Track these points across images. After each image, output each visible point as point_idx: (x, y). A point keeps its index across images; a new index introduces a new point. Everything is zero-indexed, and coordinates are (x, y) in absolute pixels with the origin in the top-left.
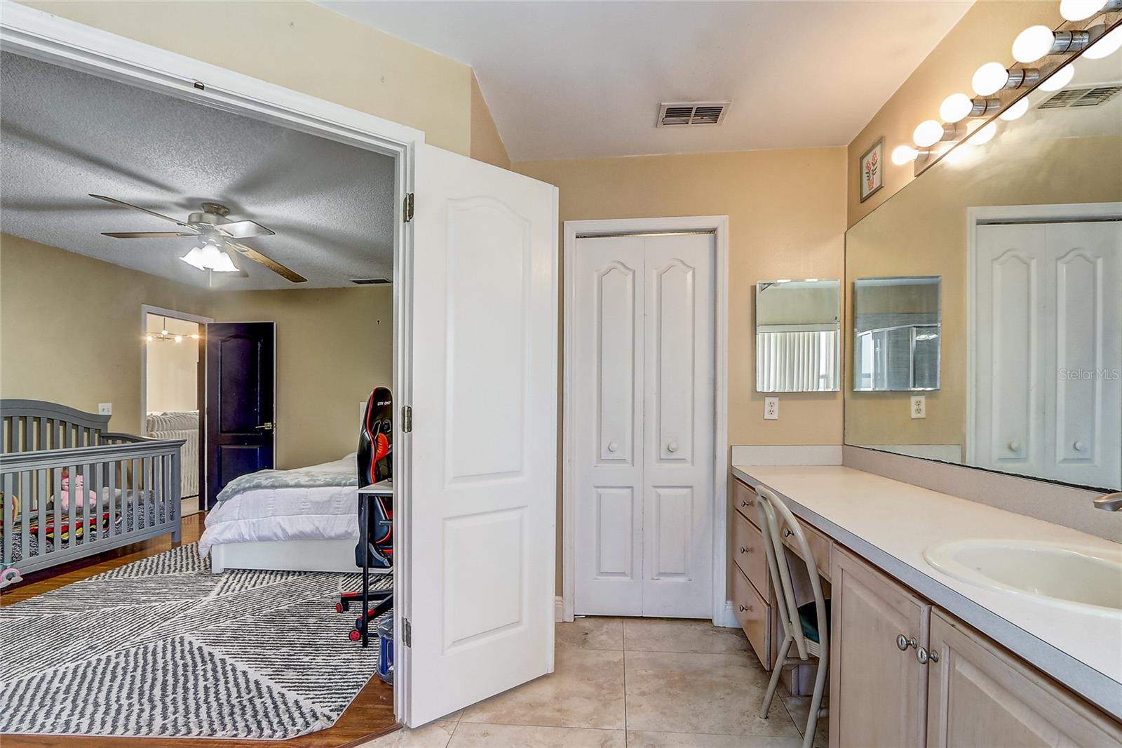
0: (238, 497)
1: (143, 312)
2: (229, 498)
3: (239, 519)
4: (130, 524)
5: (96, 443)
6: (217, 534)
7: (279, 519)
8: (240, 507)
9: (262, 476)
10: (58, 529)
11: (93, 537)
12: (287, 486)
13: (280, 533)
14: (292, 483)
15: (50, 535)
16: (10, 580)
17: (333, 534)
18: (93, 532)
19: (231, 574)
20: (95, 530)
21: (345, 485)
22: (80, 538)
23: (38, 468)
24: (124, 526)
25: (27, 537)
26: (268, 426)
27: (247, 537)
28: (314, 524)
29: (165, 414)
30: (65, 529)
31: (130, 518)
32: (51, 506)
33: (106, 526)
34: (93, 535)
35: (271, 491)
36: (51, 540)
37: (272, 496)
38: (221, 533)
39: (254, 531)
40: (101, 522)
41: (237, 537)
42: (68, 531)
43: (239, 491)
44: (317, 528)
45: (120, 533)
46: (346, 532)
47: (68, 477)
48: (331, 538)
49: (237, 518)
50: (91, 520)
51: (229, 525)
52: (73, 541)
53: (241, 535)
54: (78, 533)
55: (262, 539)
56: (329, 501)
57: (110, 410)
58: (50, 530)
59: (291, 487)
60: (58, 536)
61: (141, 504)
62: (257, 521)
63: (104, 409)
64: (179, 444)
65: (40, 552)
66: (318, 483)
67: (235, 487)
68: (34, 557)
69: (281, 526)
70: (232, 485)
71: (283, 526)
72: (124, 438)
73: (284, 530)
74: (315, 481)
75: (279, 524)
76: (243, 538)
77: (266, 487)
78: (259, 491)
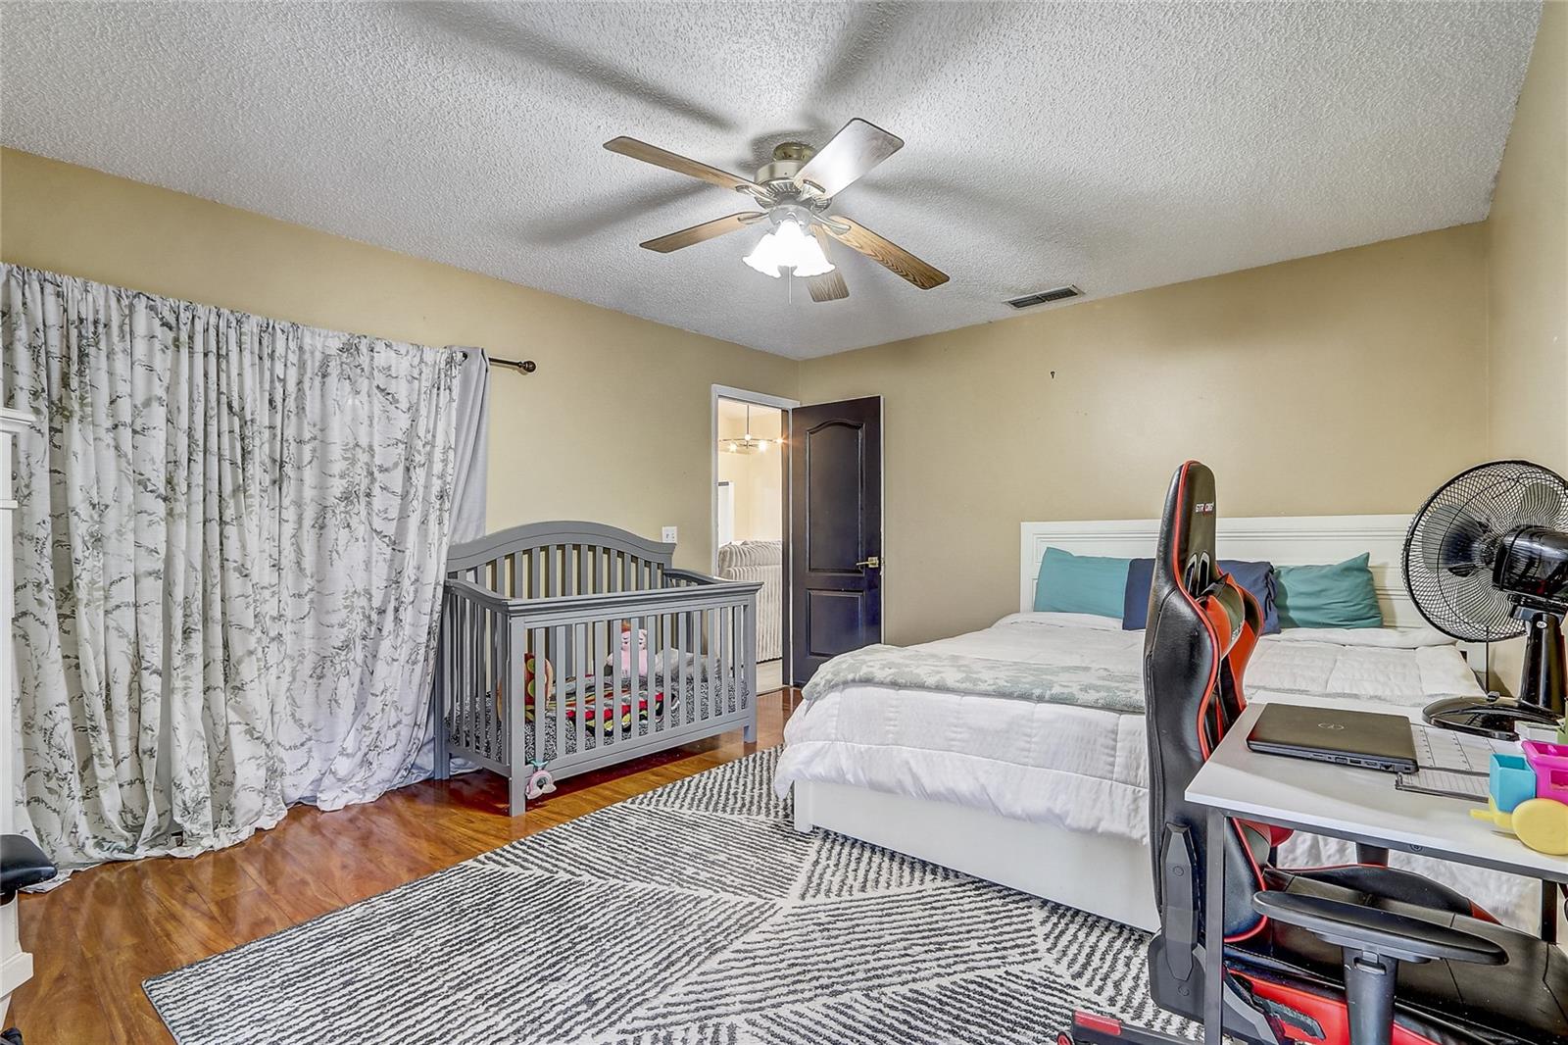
0: (834, 697)
1: (714, 396)
2: (819, 696)
3: (837, 740)
4: (690, 712)
5: (659, 586)
6: (803, 763)
7: (906, 752)
8: (838, 716)
9: (872, 659)
10: (600, 716)
11: (643, 730)
12: (921, 687)
13: (908, 781)
14: (931, 681)
15: (591, 723)
16: (541, 787)
17: (1018, 810)
18: (644, 722)
19: (824, 840)
20: (646, 719)
21: (1040, 699)
22: (627, 730)
23: (594, 619)
24: (683, 714)
25: (562, 721)
26: (872, 562)
27: (850, 777)
28: (977, 779)
29: (744, 544)
30: (609, 716)
31: (690, 701)
32: (609, 670)
33: (659, 712)
34: (643, 727)
35: (891, 692)
36: (591, 730)
37: (894, 703)
38: (809, 762)
39: (863, 769)
40: (653, 706)
41: (834, 774)
42: (612, 718)
43: (836, 685)
44: (983, 788)
45: (678, 724)
46: (1049, 810)
47: (629, 630)
48: (1014, 817)
49: (833, 736)
50: (641, 702)
51: (823, 748)
52: (618, 733)
53: (841, 773)
54: (625, 721)
55: (875, 787)
56: (1007, 732)
57: (675, 535)
58: (591, 716)
59: (928, 688)
60: (599, 723)
61: (705, 680)
62: (867, 751)
63: (669, 534)
64: (752, 590)
65: (578, 747)
66: (983, 687)
67: (829, 677)
68: (571, 755)
69: (910, 769)
70: (826, 671)
71: (914, 770)
72: (690, 578)
73: (915, 778)
74: (975, 681)
75: (907, 763)
76: (845, 779)
77: (881, 684)
78: (870, 690)
